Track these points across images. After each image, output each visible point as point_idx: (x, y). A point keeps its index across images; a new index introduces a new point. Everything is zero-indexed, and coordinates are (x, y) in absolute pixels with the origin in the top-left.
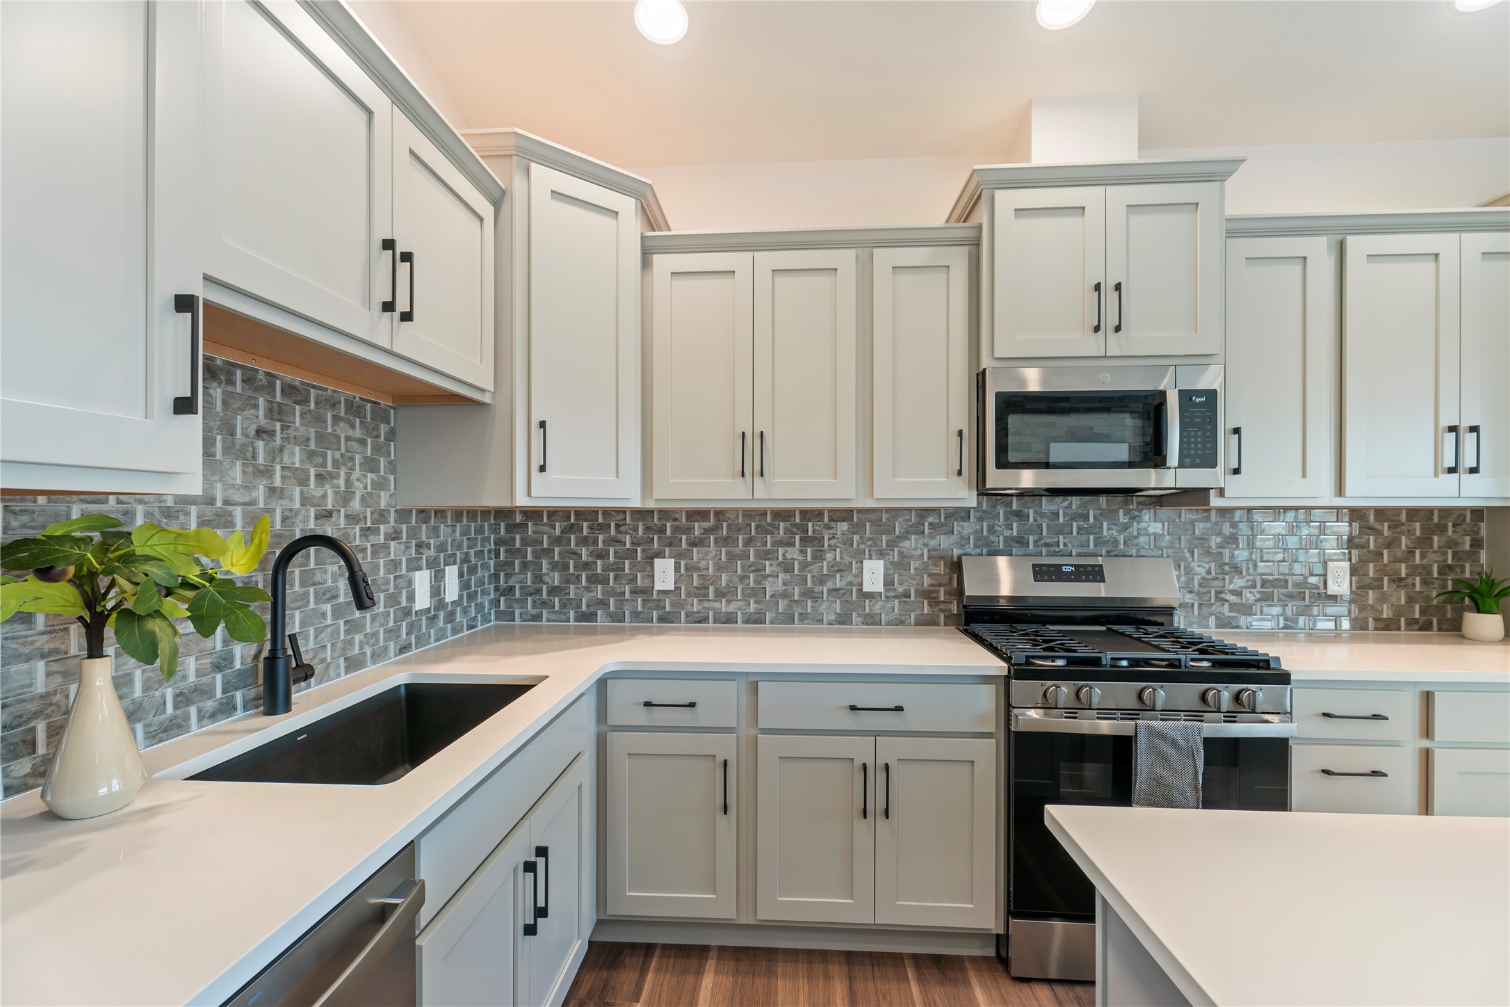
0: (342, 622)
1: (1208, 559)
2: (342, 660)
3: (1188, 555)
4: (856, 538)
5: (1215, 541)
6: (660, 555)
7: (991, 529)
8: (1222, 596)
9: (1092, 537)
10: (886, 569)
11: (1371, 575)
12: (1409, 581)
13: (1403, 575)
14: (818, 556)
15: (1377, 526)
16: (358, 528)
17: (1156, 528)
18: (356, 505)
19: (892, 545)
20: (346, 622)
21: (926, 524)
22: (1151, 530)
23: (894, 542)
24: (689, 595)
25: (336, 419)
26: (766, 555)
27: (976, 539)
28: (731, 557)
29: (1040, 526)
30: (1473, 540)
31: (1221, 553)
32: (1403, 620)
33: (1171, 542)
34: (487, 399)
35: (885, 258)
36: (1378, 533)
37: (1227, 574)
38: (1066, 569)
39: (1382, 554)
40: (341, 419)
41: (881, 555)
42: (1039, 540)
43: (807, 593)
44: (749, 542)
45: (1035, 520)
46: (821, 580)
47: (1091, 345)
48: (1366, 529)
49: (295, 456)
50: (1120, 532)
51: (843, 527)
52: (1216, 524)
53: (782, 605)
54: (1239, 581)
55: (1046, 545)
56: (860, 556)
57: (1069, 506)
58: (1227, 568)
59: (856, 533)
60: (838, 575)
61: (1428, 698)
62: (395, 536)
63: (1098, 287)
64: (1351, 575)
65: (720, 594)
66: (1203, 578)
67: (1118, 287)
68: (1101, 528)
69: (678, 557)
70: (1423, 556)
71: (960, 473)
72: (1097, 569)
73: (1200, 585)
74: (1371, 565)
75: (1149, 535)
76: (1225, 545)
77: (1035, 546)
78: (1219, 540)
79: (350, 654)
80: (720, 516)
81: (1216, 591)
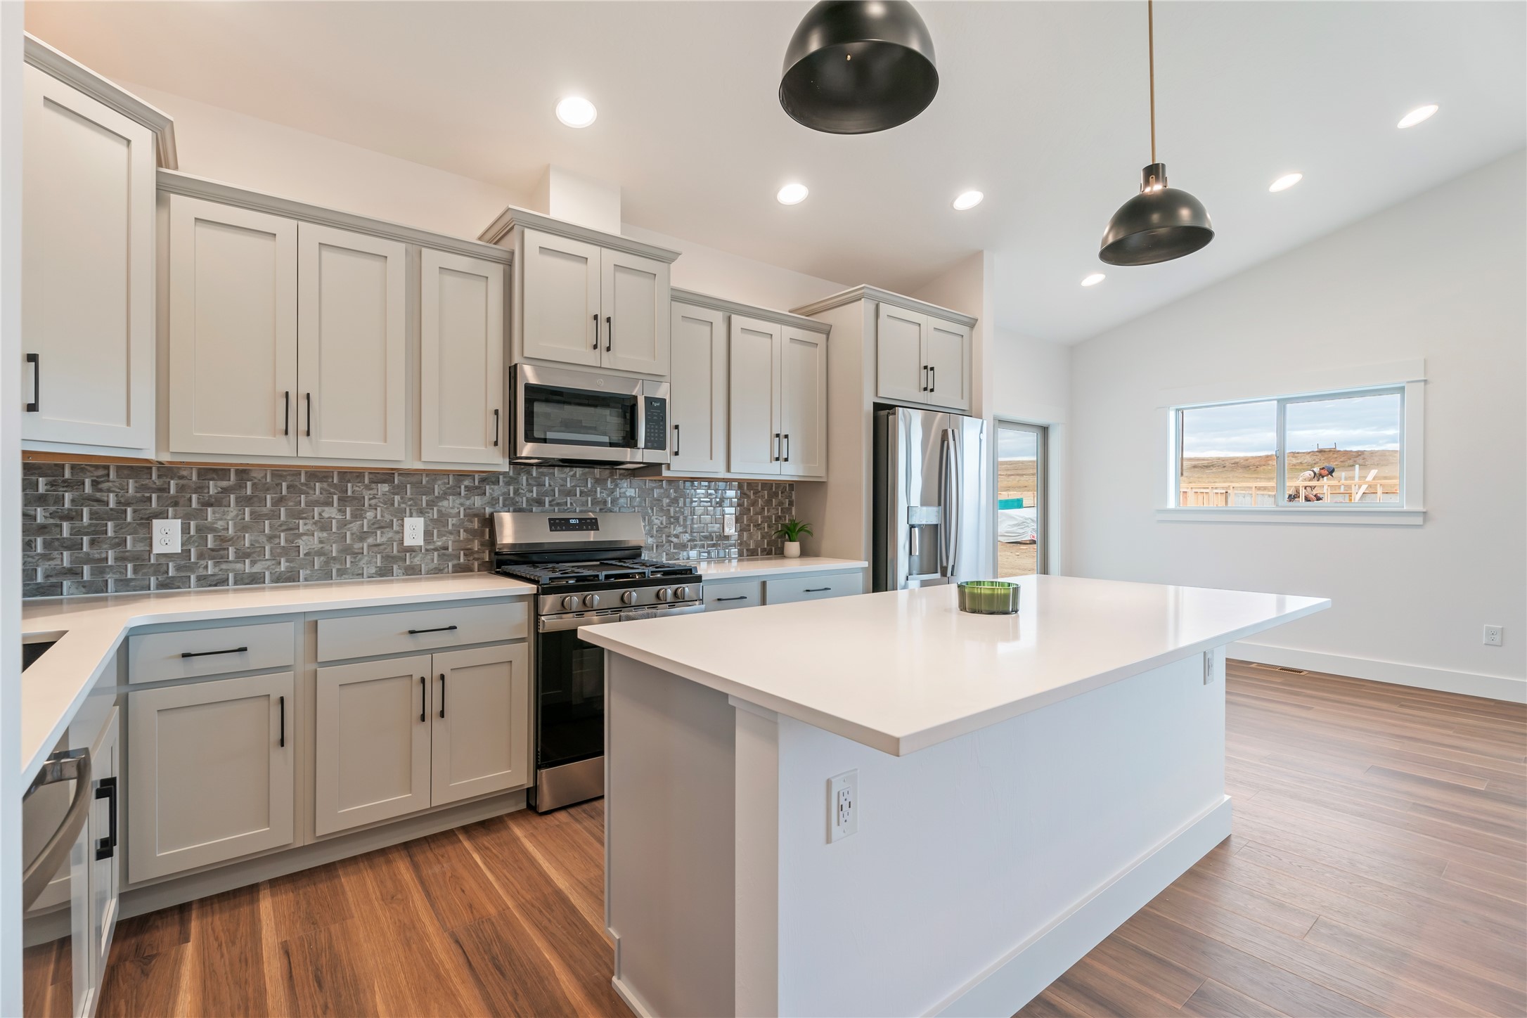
1: (661, 514)
3: (650, 511)
4: (397, 498)
5: (665, 501)
6: (162, 515)
7: (516, 492)
8: (670, 538)
9: (589, 499)
10: (426, 525)
11: (745, 523)
12: (762, 526)
13: (760, 523)
14: (357, 516)
15: (748, 493)
17: (631, 492)
19: (431, 504)
21: (463, 487)
22: (628, 494)
23: (434, 502)
24: (201, 556)
26: (298, 515)
27: (505, 500)
28: (256, 517)
29: (554, 491)
30: (789, 501)
31: (669, 510)
32: (759, 549)
33: (640, 502)
35: (432, 259)
36: (748, 497)
37: (672, 524)
38: (572, 521)
39: (750, 510)
41: (421, 513)
42: (553, 500)
43: (347, 550)
44: (279, 501)
45: (550, 485)
46: (362, 537)
47: (591, 358)
48: (743, 494)
50: (608, 496)
51: (384, 488)
52: (666, 490)
53: (318, 562)
54: (679, 528)
55: (558, 504)
56: (401, 515)
57: (574, 475)
58: (672, 520)
59: (397, 494)
60: (379, 532)
61: (764, 584)
63: (596, 317)
64: (736, 523)
65: (242, 556)
66: (659, 527)
67: (609, 320)
68: (596, 492)
69: (186, 517)
70: (768, 511)
71: (496, 444)
72: (593, 521)
73: (657, 532)
74: (745, 516)
75: (627, 497)
76: (671, 504)
77: (550, 505)
78: (668, 501)
80: (243, 473)
81: (666, 536)
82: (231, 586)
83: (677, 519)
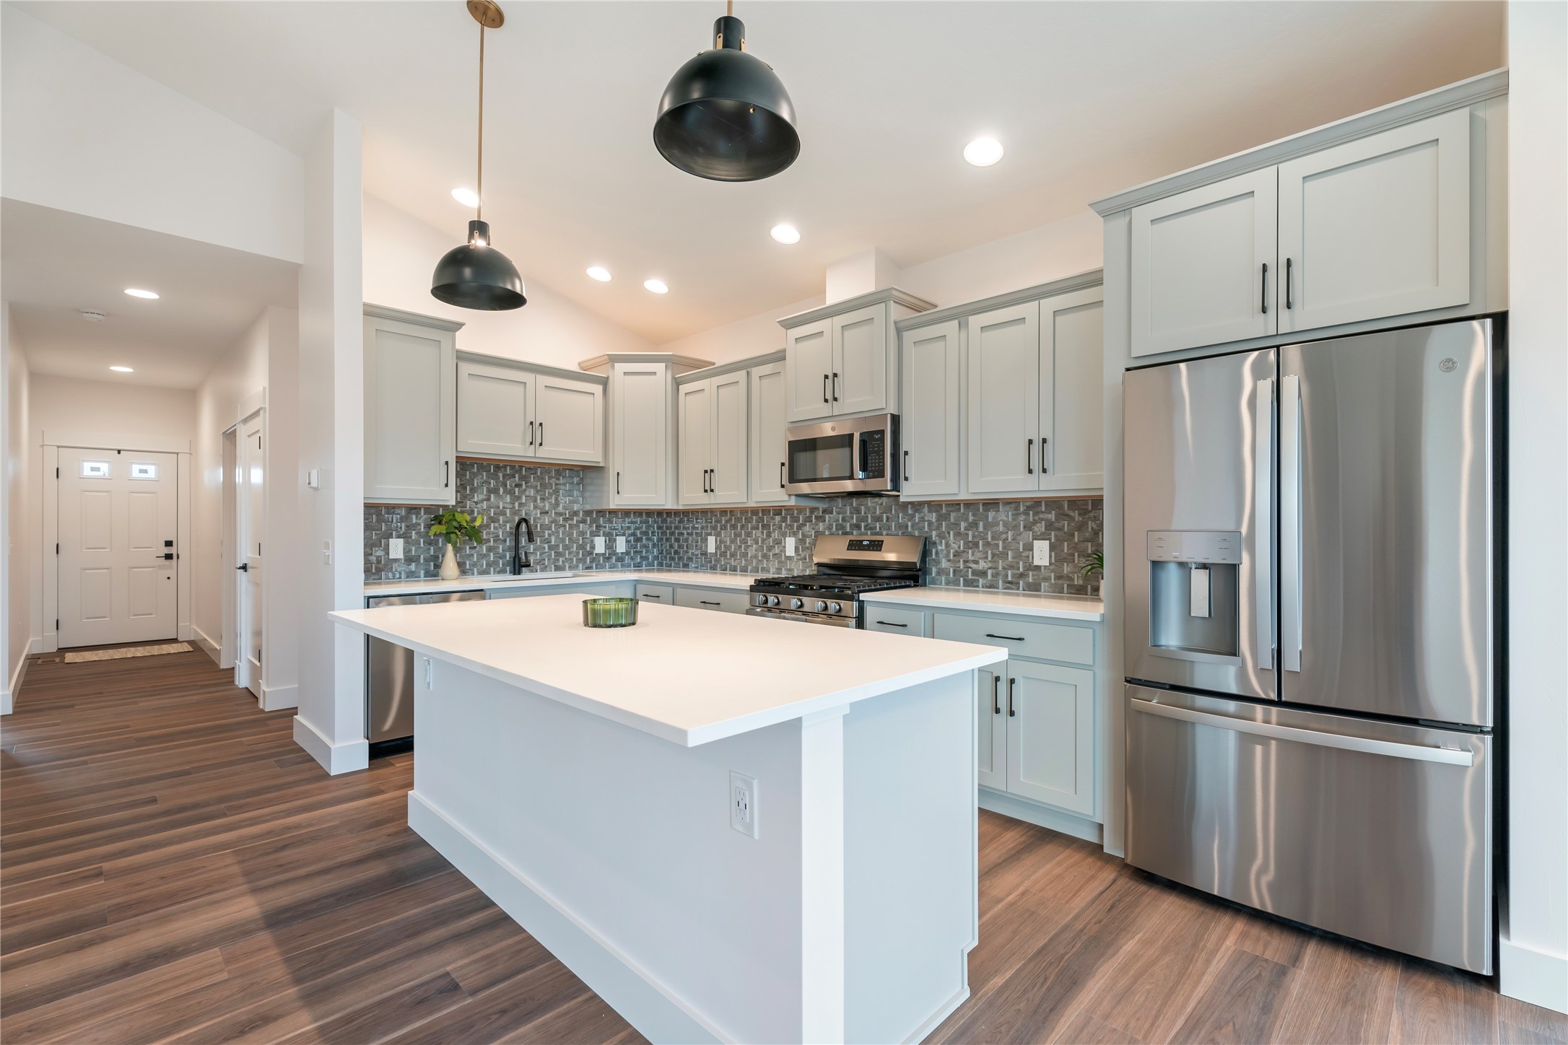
0: (553, 552)
1: (959, 538)
2: (553, 566)
3: (947, 536)
4: (784, 524)
5: (963, 525)
6: (710, 534)
7: (844, 519)
8: (968, 564)
10: (796, 543)
11: (1066, 551)
14: (769, 535)
15: (1071, 513)
16: (561, 518)
18: (560, 509)
19: (799, 528)
20: (555, 552)
21: (813, 516)
24: (720, 555)
25: (550, 478)
26: (748, 535)
27: (836, 525)
28: (736, 535)
29: (867, 517)
31: (967, 534)
32: (1089, 587)
34: (601, 465)
36: (1071, 518)
37: (970, 549)
38: (865, 543)
39: (1073, 535)
40: (553, 477)
41: (795, 534)
42: (867, 525)
43: (765, 556)
44: (742, 527)
45: (865, 513)
47: (825, 410)
48: (1062, 515)
49: (531, 492)
51: (778, 518)
52: (964, 514)
53: (754, 562)
54: (978, 554)
55: (871, 529)
56: (784, 535)
57: (882, 504)
58: (971, 545)
59: (783, 522)
60: (776, 546)
62: (584, 521)
64: (1050, 551)
65: (733, 555)
66: (956, 551)
67: (834, 376)
69: (718, 535)
71: (781, 485)
72: (880, 543)
73: (954, 556)
74: (1066, 544)
76: (969, 528)
77: (865, 529)
78: (966, 524)
79: (557, 564)
80: (732, 511)
81: (964, 561)
82: (738, 573)
83: (976, 545)
